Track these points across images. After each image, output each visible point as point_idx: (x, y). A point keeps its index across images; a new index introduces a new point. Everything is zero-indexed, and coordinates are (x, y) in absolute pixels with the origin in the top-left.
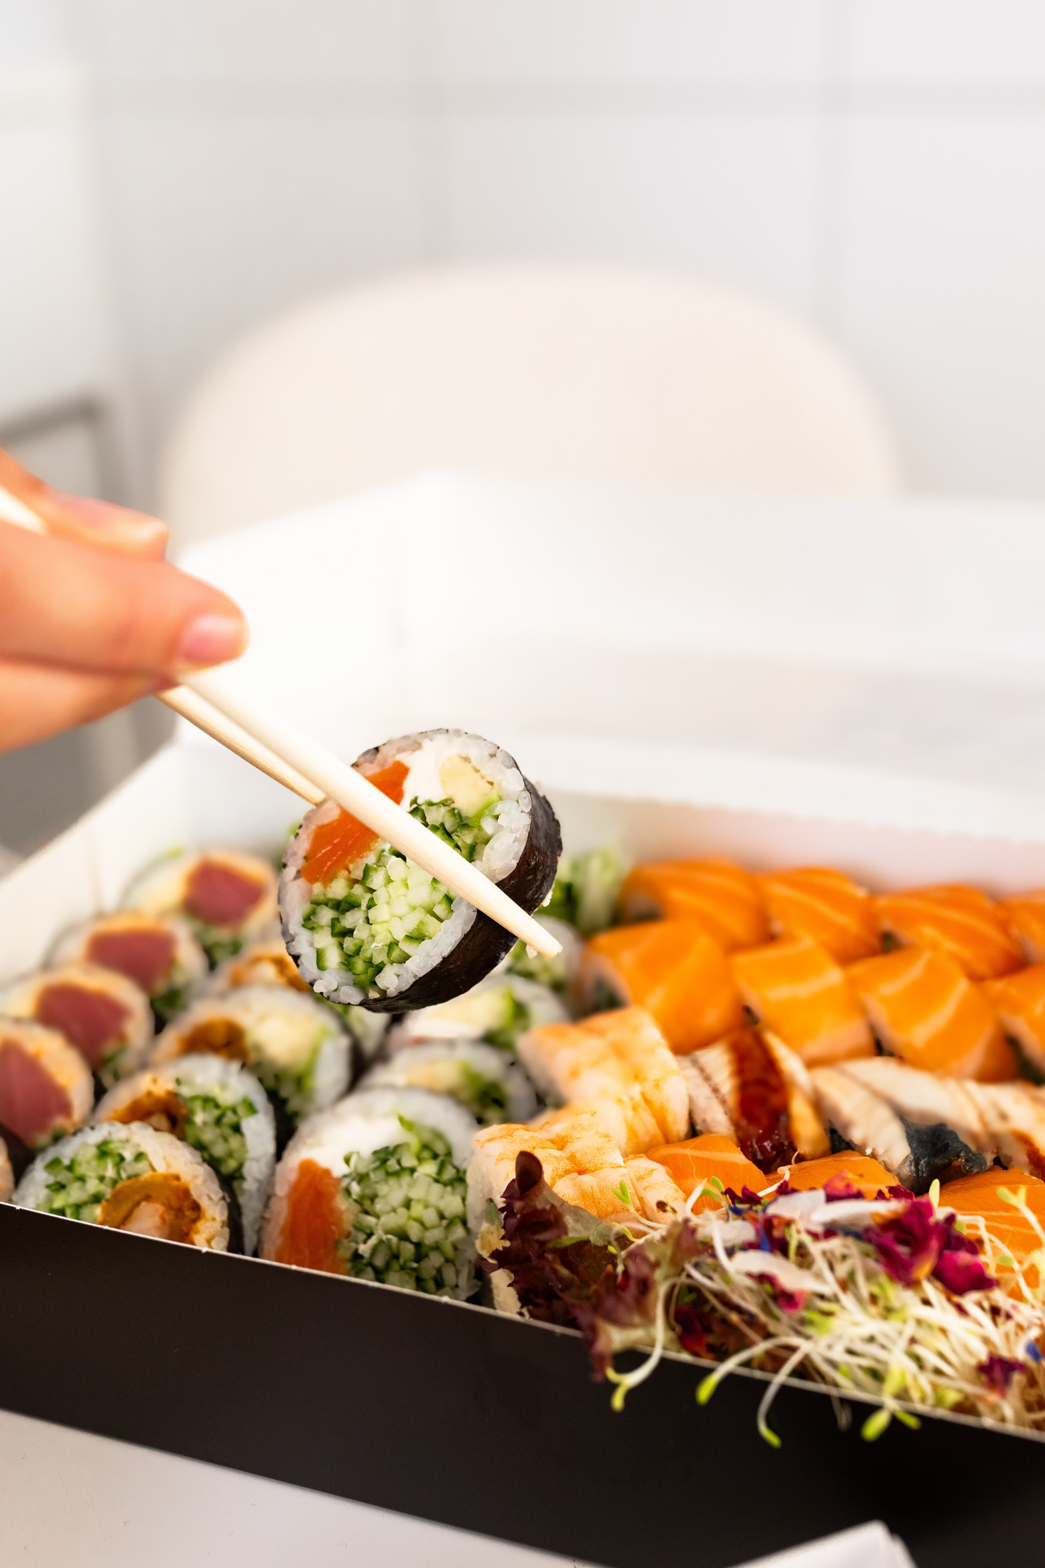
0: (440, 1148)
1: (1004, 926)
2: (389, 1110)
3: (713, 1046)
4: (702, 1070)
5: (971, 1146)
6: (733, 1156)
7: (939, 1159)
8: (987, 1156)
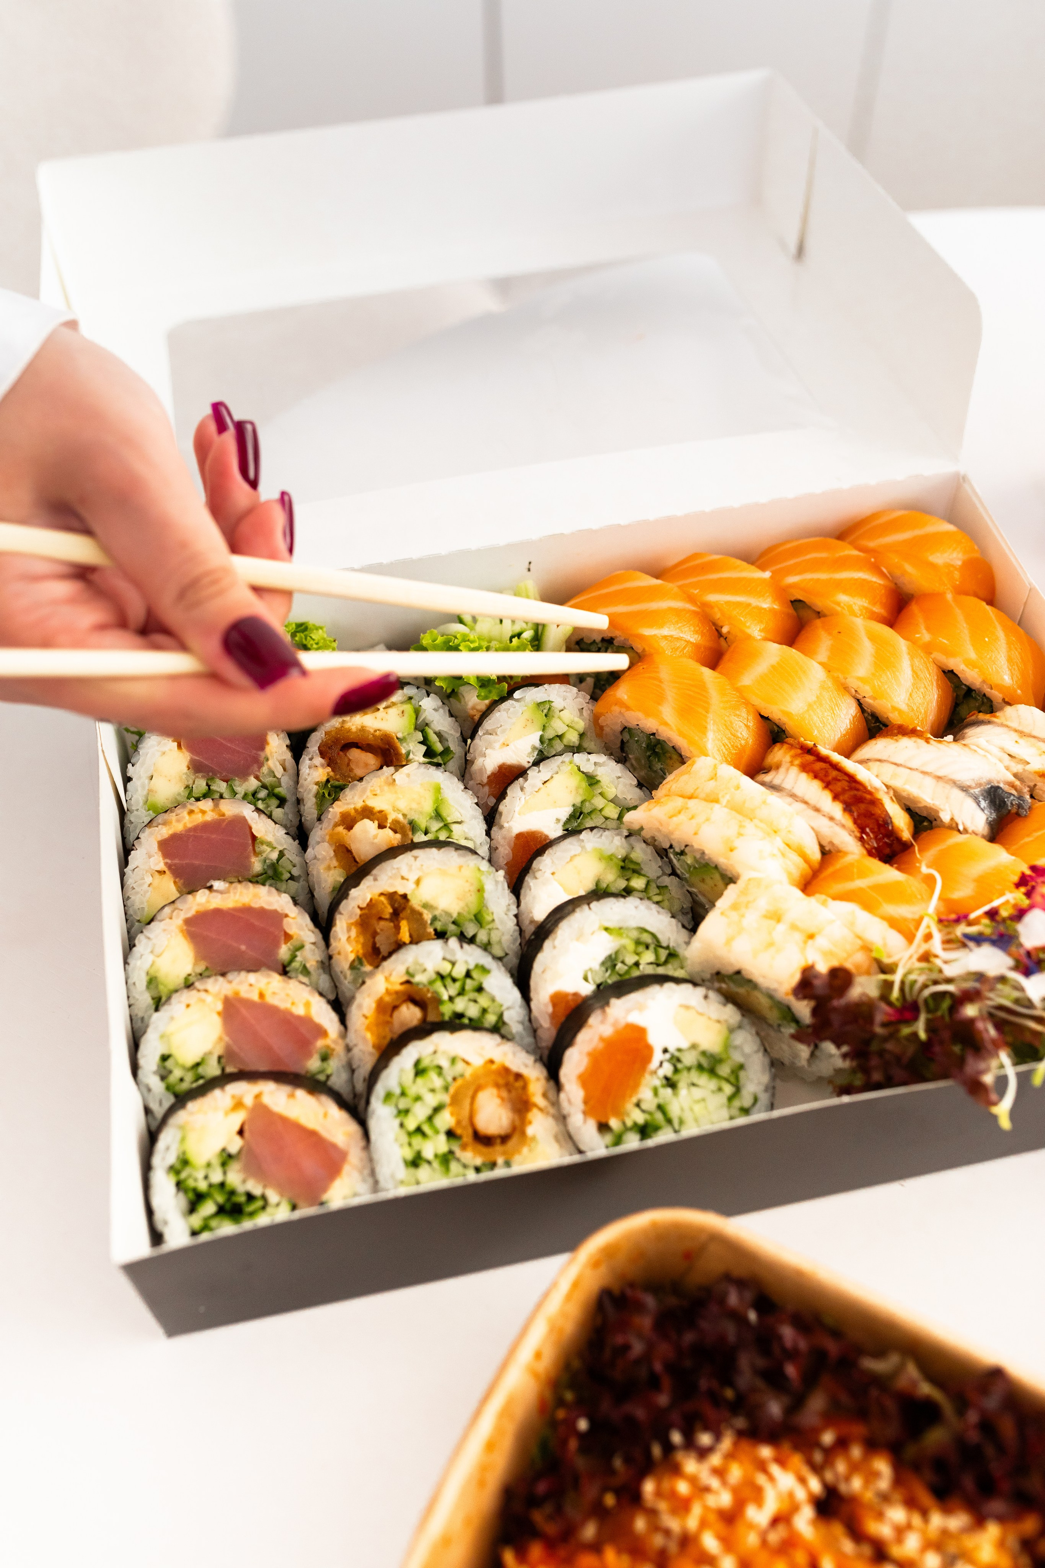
0: (647, 938)
1: (876, 569)
2: (596, 925)
3: (782, 770)
4: (806, 803)
5: (1014, 792)
6: (889, 874)
7: (1004, 811)
8: (1028, 797)
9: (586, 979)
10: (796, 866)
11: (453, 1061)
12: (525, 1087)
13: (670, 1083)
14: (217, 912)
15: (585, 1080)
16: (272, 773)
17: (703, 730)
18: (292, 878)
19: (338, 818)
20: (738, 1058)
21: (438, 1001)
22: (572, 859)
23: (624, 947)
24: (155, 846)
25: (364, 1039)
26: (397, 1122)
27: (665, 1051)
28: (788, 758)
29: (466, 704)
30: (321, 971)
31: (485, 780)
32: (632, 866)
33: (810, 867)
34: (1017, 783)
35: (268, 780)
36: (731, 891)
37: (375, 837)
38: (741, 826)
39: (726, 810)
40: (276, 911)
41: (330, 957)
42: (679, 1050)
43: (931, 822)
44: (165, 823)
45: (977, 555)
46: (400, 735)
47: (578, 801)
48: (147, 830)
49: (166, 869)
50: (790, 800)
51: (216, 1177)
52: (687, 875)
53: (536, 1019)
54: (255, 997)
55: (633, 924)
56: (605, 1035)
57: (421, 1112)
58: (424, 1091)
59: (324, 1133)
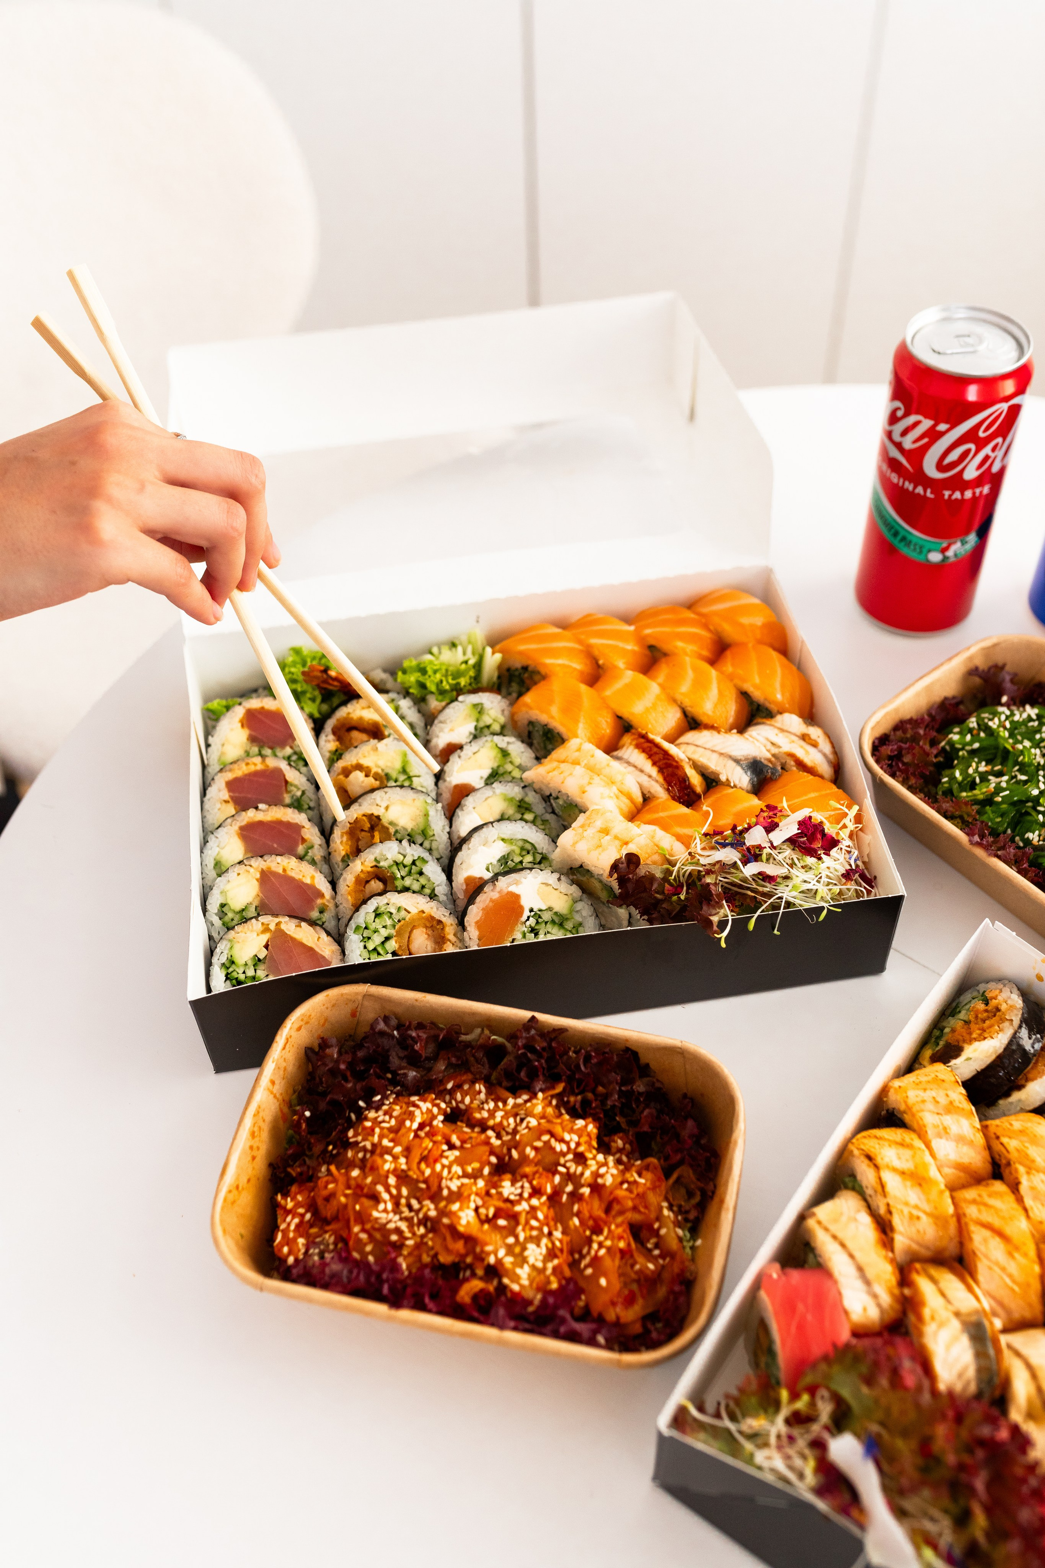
0: (528, 846)
1: (706, 626)
2: (495, 837)
3: (624, 749)
4: (635, 767)
5: (770, 765)
6: (683, 810)
7: (762, 777)
8: (779, 768)
9: (488, 869)
10: (626, 804)
11: (399, 909)
12: (443, 929)
13: (533, 929)
14: (261, 823)
15: (479, 925)
17: (576, 721)
18: (310, 808)
19: (340, 770)
20: (578, 918)
21: (394, 878)
22: (486, 799)
23: (514, 851)
24: (223, 785)
25: (347, 900)
26: (362, 944)
27: (531, 910)
28: (629, 741)
29: (428, 706)
30: (323, 863)
31: (438, 753)
32: (525, 806)
33: (636, 807)
34: (773, 759)
35: (298, 749)
36: (581, 818)
37: (363, 782)
38: (591, 778)
39: (583, 769)
40: (297, 824)
41: (330, 854)
42: (540, 910)
44: (230, 770)
45: (773, 619)
47: (495, 765)
48: (219, 775)
49: (230, 800)
50: (626, 765)
51: (250, 972)
52: (561, 813)
53: (455, 892)
54: (281, 871)
55: (520, 837)
56: (494, 898)
57: (377, 939)
58: (379, 927)
59: (317, 949)
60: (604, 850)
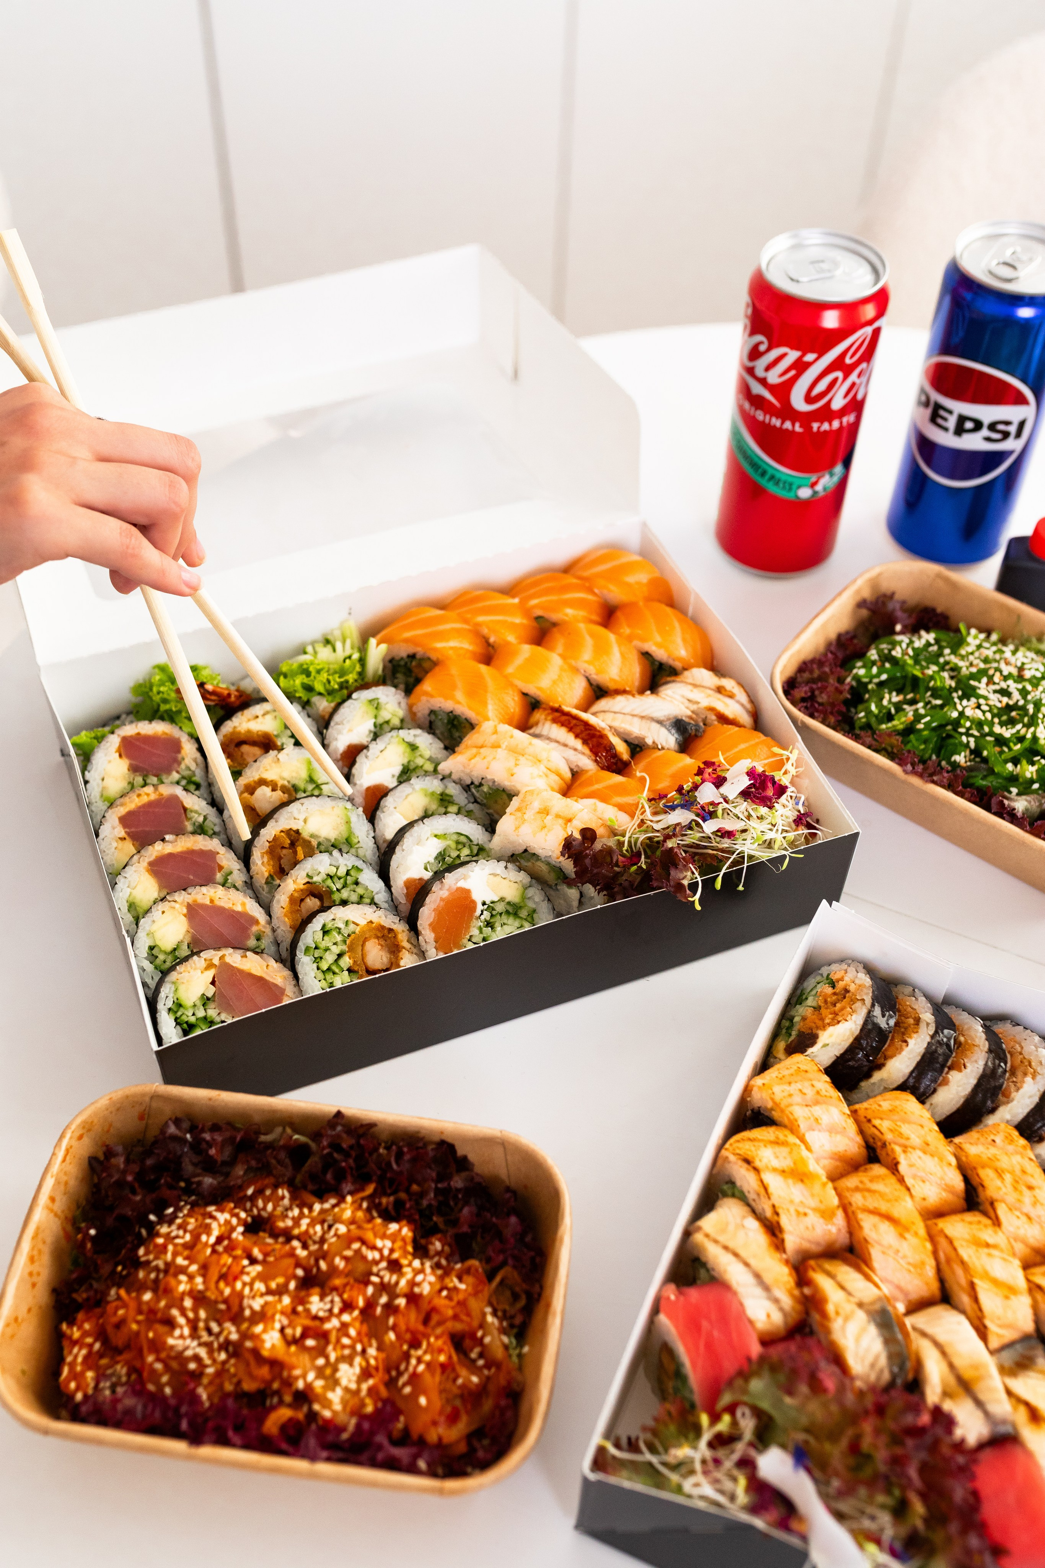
0: (463, 839)
1: (590, 591)
2: (428, 834)
3: (540, 725)
4: (558, 742)
5: (692, 722)
6: (618, 779)
7: (687, 735)
8: (701, 724)
9: (426, 869)
10: (555, 780)
11: (347, 923)
12: (395, 937)
13: (489, 924)
14: (170, 855)
15: (433, 927)
16: (188, 768)
17: (484, 704)
18: (215, 833)
19: (243, 788)
20: (531, 905)
21: (330, 892)
22: (406, 797)
23: (449, 846)
24: (117, 821)
25: (284, 922)
26: (315, 965)
27: (484, 904)
28: (543, 717)
29: (318, 709)
30: (246, 886)
31: (339, 757)
32: (447, 798)
33: (566, 781)
34: (694, 716)
35: (186, 773)
36: (515, 802)
37: (271, 798)
38: (516, 760)
39: (506, 752)
40: (211, 851)
41: (251, 878)
42: (492, 902)
43: (641, 747)
44: (122, 805)
46: (275, 733)
47: (405, 761)
48: (110, 811)
49: (126, 836)
50: (547, 741)
51: (201, 1013)
52: (485, 801)
53: (396, 898)
54: (208, 903)
55: (452, 830)
56: (444, 897)
57: (330, 958)
58: (330, 944)
59: (268, 978)
60: (549, 831)
